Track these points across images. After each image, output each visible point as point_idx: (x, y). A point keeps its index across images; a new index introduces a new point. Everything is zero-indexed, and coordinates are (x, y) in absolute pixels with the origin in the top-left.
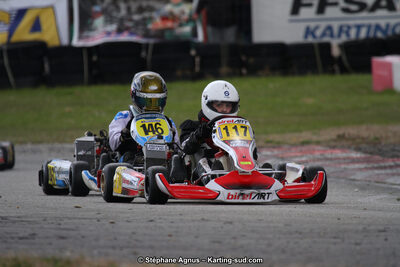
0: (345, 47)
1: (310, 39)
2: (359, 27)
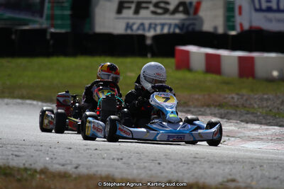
0: (156, 38)
1: (129, 32)
2: (163, 25)
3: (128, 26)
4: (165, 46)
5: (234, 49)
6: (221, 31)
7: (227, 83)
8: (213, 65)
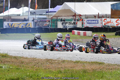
0: (69, 29)
1: (64, 28)
2: (70, 26)
3: (64, 27)
4: (71, 30)
5: (83, 31)
6: (81, 27)
7: (81, 37)
8: (79, 34)
